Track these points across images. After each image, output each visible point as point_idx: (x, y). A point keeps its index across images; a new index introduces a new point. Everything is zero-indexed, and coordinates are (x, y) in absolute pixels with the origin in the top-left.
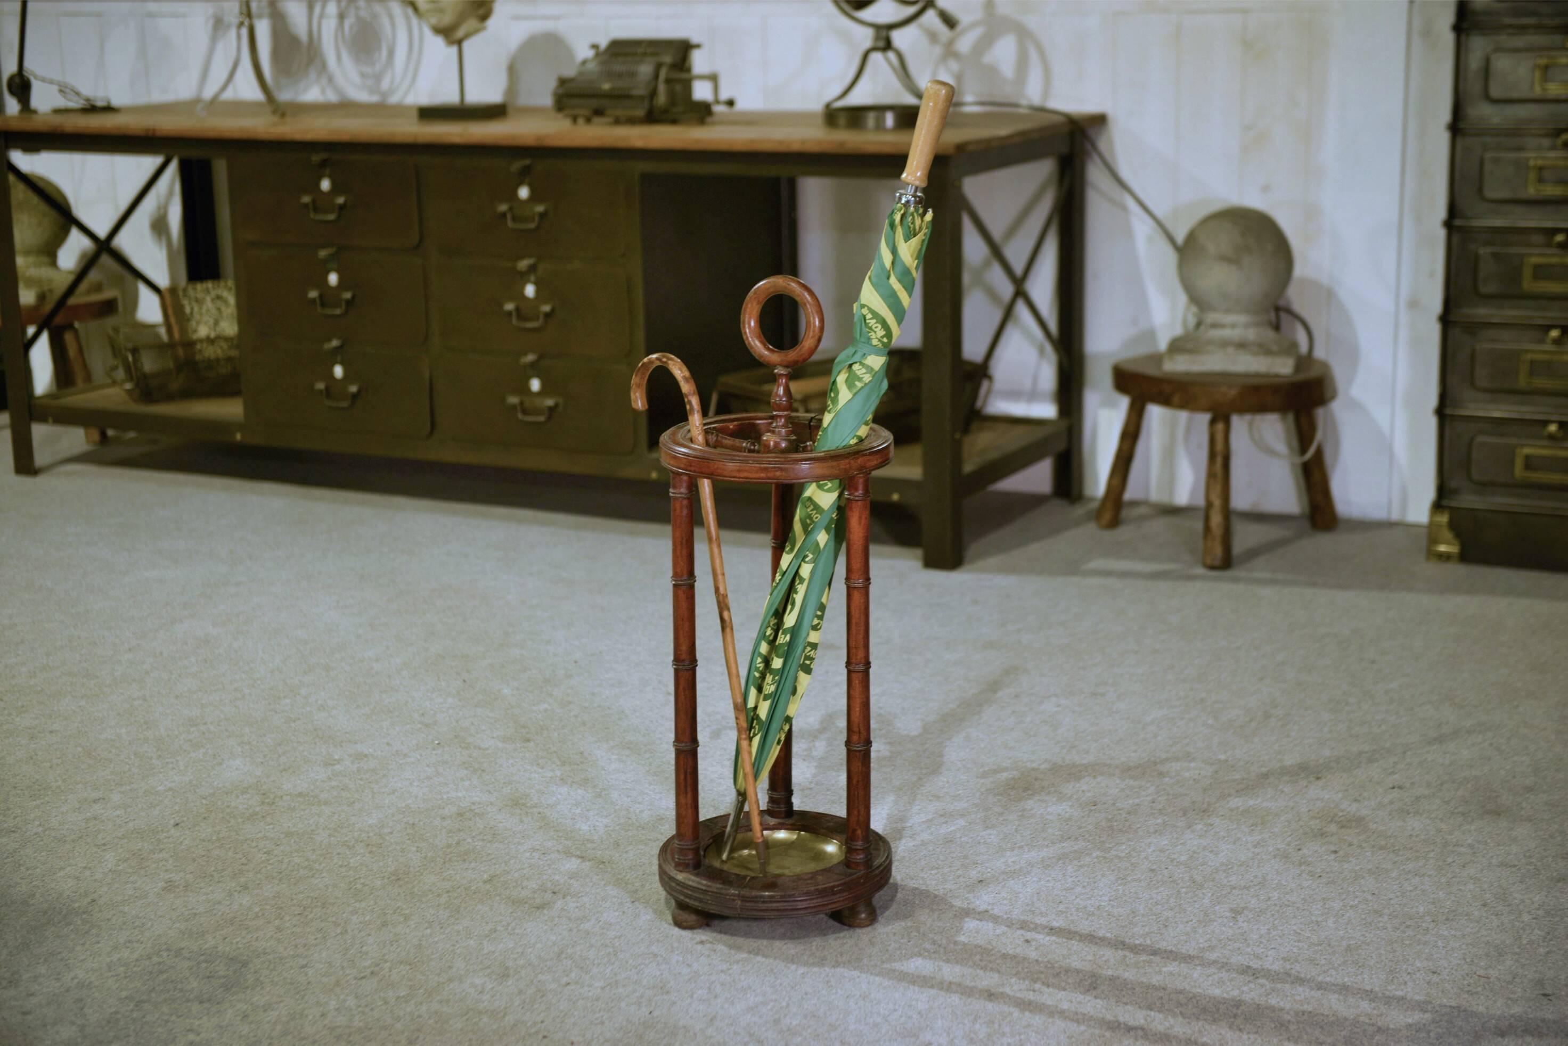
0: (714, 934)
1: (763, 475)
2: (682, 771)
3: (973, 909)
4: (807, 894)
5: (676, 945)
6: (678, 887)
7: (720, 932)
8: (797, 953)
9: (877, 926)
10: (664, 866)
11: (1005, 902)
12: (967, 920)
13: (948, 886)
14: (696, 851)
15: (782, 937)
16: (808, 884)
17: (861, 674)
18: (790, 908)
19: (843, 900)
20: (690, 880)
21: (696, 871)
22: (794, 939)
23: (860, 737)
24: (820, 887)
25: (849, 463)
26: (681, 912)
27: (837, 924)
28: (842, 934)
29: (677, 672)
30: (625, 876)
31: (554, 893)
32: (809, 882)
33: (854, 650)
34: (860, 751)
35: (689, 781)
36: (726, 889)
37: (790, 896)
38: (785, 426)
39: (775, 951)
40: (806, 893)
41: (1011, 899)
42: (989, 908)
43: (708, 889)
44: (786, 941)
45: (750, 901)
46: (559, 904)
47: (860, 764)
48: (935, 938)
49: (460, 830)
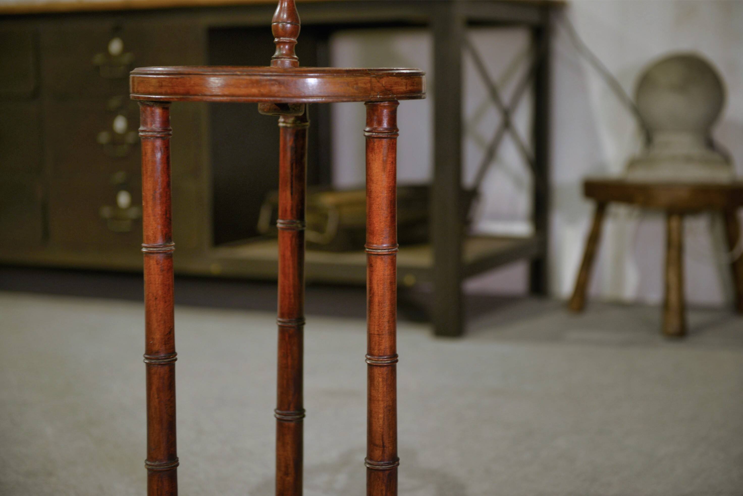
1: (254, 91)
17: (385, 369)
23: (383, 452)
25: (370, 82)
29: (149, 366)
33: (376, 338)
34: (383, 470)
38: (289, 55)
47: (384, 488)
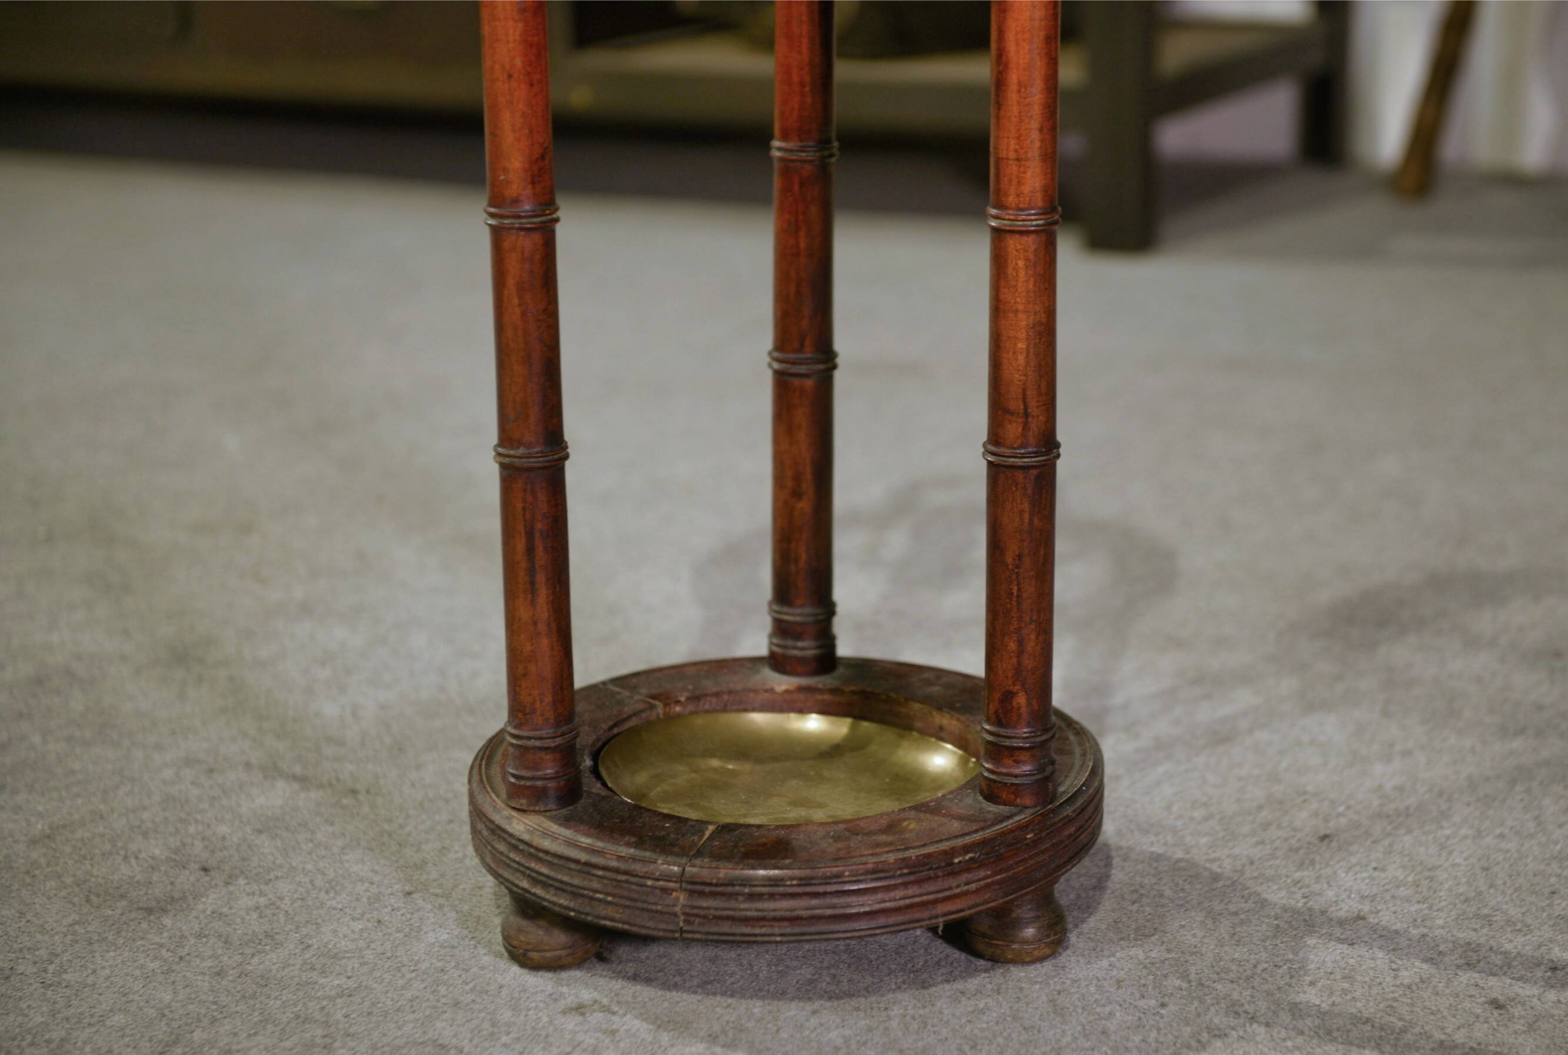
0: (617, 985)
2: (521, 528)
3: (1323, 912)
4: (876, 872)
5: (506, 1015)
6: (512, 855)
7: (635, 978)
8: (847, 1040)
9: (1066, 957)
10: (480, 798)
11: (1402, 892)
12: (1311, 941)
13: (1244, 849)
14: (567, 754)
15: (807, 992)
16: (878, 845)
17: (1031, 239)
18: (829, 912)
19: (977, 891)
20: (545, 834)
21: (564, 811)
22: (838, 998)
23: (1026, 426)
24: (912, 853)
26: (524, 923)
27: (956, 954)
28: (973, 984)
29: (497, 233)
30: (401, 827)
31: (205, 870)
32: (883, 838)
33: (1013, 168)
34: (1025, 468)
35: (541, 557)
36: (643, 861)
37: (826, 880)
39: (784, 1035)
40: (874, 871)
41: (1416, 884)
42: (1366, 908)
43: (595, 860)
44: (817, 1005)
45: (714, 895)
46: (211, 901)
47: (1026, 506)
48: (1235, 996)
49: (21, 715)
